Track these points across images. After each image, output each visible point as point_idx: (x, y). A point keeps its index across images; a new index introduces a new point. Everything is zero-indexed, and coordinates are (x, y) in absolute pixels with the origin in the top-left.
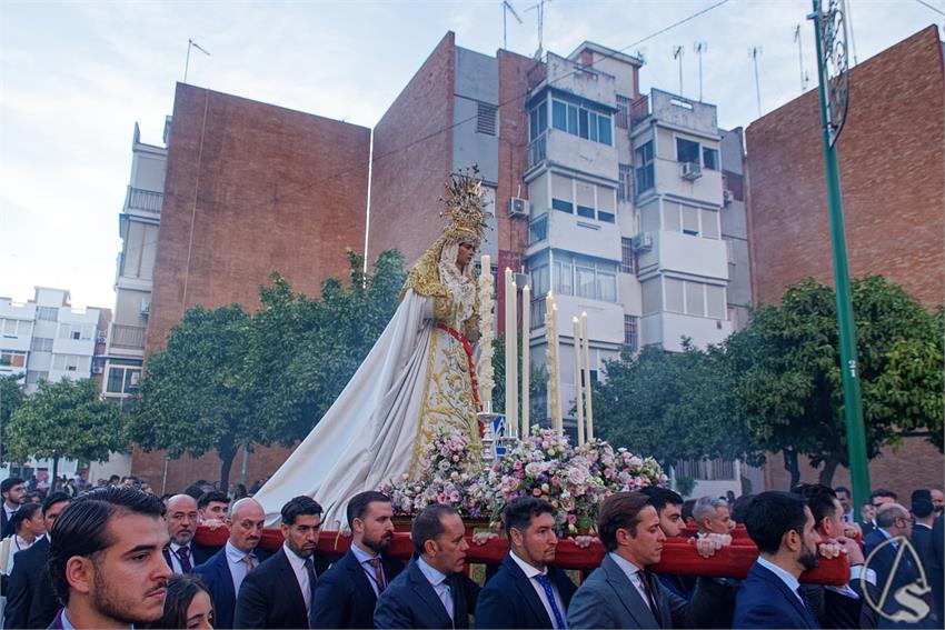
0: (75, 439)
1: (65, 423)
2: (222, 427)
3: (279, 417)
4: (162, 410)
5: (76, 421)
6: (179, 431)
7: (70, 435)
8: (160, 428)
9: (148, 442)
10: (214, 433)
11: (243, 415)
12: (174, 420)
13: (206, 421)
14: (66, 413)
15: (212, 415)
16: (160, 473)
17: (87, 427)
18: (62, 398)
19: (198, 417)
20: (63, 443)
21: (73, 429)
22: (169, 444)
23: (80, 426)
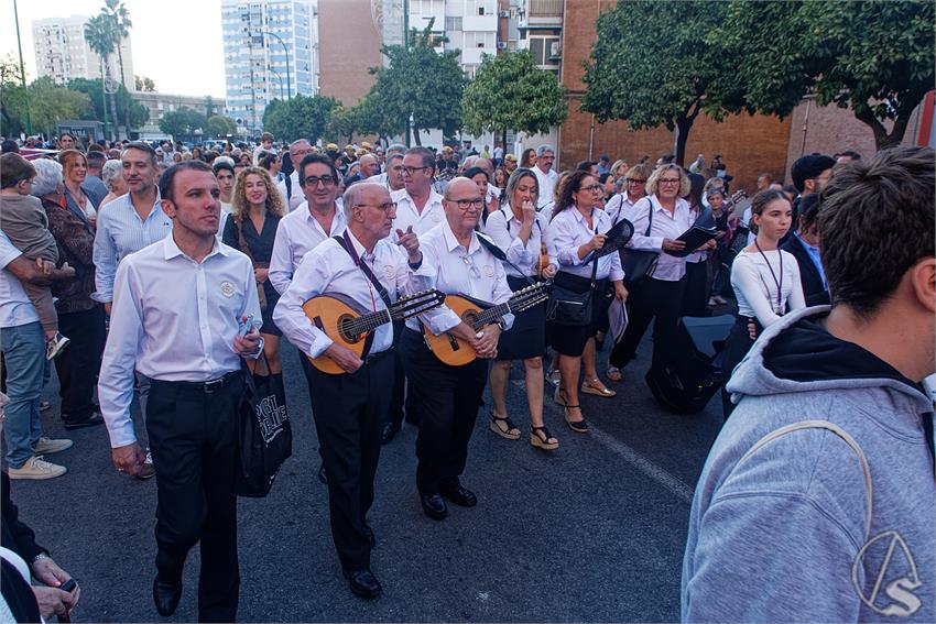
0: (520, 112)
1: (510, 96)
2: (688, 93)
3: (773, 77)
4: (621, 77)
5: (519, 94)
6: (641, 99)
7: (516, 109)
8: (619, 96)
9: (604, 112)
10: (678, 100)
11: (711, 78)
12: (635, 87)
13: (672, 87)
14: (510, 86)
15: (677, 80)
16: (586, 145)
17: (529, 100)
18: (506, 71)
19: (661, 82)
20: (511, 116)
21: (518, 102)
22: (630, 113)
23: (524, 99)
